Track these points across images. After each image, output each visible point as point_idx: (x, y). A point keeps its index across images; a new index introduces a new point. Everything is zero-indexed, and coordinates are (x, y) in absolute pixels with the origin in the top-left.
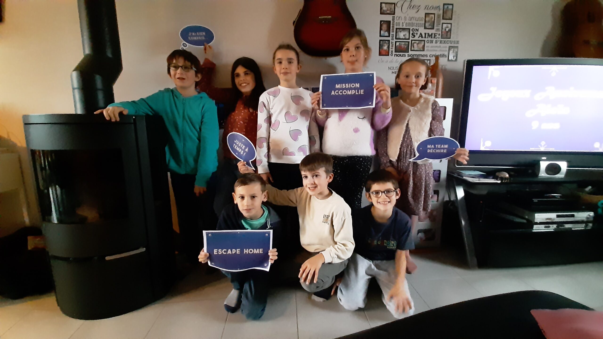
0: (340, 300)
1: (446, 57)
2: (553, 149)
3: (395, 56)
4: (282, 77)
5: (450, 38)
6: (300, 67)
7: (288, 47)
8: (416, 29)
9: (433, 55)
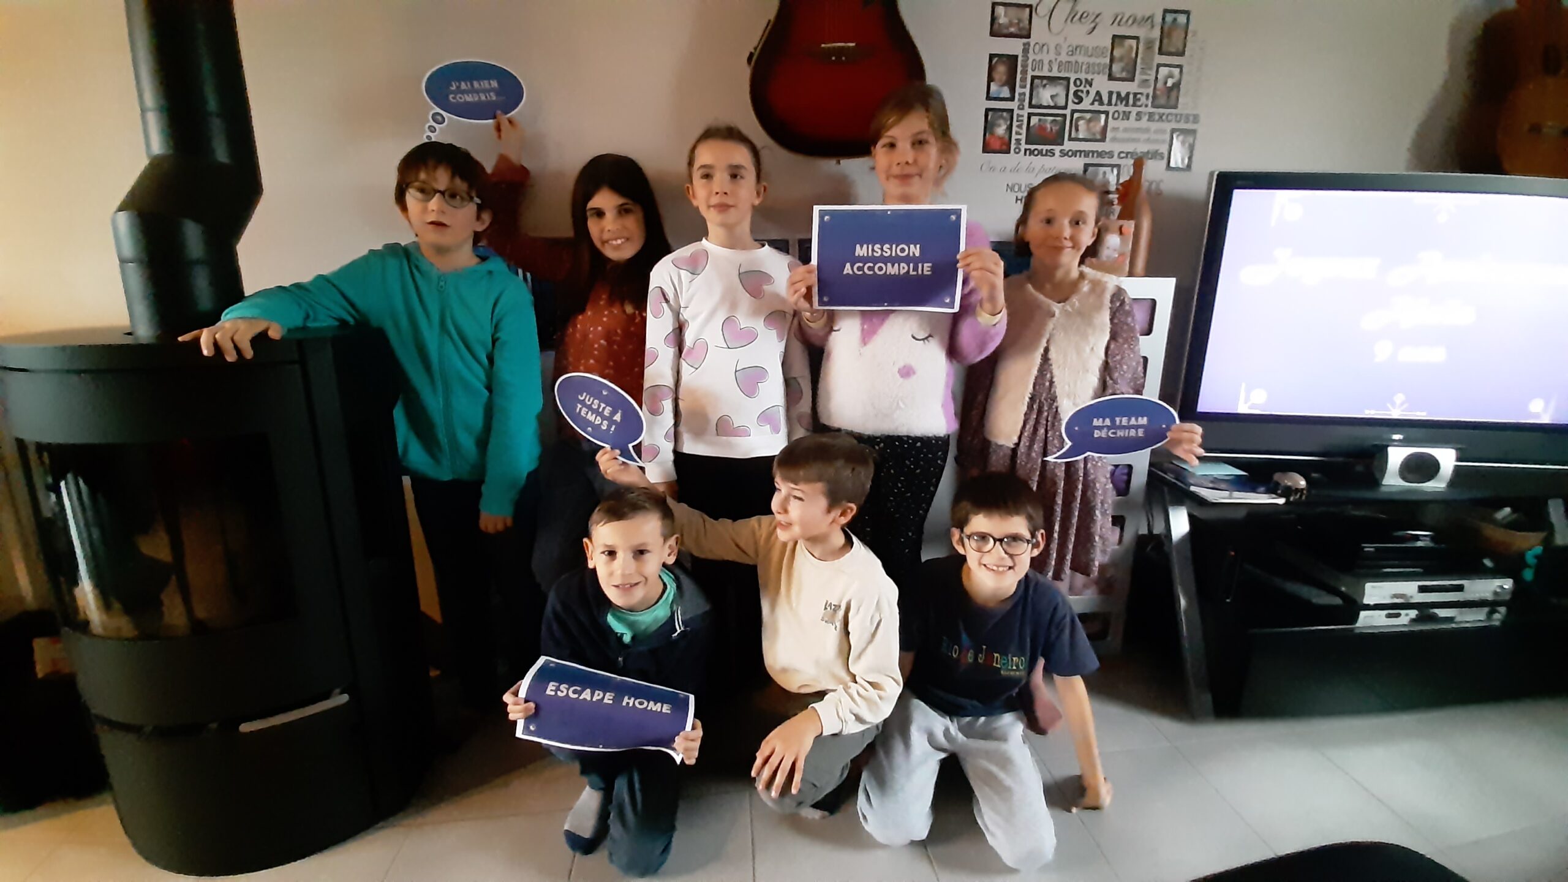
0: (865, 817)
1: (1163, 158)
2: (1424, 414)
3: (1025, 154)
4: (712, 219)
5: (1175, 107)
6: (763, 189)
7: (732, 134)
9: (1127, 153)
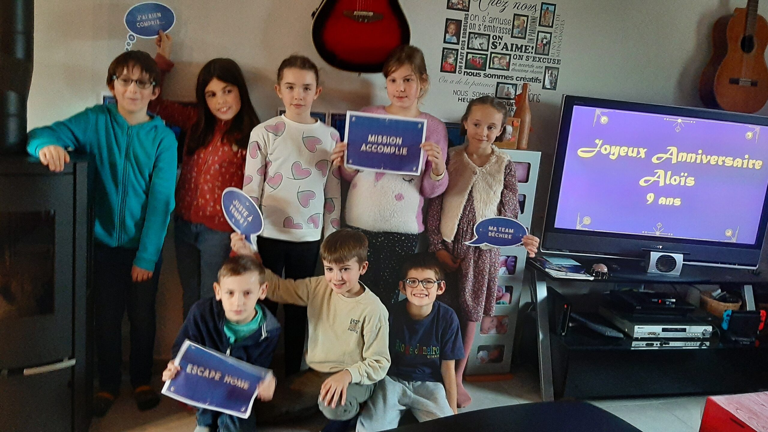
1: (540, 82)
3: (464, 75)
6: (319, 91)
8: (499, 36)
